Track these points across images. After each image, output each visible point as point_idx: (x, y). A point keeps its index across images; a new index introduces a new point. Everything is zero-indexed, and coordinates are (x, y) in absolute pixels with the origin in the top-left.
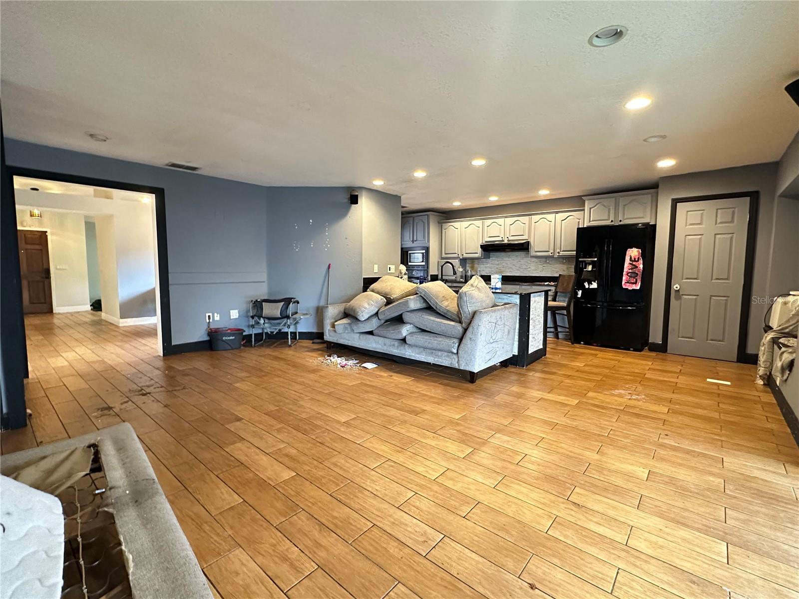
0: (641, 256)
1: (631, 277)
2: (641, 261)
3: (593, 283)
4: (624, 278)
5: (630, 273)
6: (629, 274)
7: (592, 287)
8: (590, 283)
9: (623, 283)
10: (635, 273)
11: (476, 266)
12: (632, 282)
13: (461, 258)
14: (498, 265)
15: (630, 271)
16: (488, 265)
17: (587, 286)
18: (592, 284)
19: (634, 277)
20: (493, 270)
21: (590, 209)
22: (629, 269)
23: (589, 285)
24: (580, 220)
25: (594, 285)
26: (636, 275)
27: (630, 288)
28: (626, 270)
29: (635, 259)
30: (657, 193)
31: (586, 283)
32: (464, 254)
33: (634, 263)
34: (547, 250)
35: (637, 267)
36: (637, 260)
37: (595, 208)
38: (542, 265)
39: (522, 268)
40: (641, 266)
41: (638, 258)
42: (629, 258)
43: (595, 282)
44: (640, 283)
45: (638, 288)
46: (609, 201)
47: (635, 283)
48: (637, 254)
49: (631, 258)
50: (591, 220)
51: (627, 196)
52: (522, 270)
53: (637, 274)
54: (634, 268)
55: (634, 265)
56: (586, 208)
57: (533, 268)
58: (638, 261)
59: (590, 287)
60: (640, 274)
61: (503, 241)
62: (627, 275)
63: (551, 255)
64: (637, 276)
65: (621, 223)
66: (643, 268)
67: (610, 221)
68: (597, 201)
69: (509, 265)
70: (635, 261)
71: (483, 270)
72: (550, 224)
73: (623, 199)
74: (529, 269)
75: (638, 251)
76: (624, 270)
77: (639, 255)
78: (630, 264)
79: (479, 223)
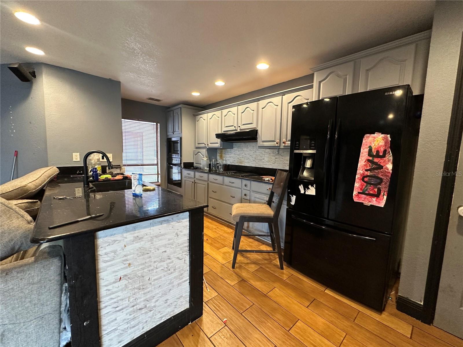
0: (391, 147)
1: (371, 184)
2: (390, 157)
3: (310, 186)
4: (357, 185)
5: (367, 176)
6: (366, 179)
7: (308, 192)
8: (306, 187)
9: (355, 193)
10: (378, 178)
11: (223, 155)
12: (371, 192)
13: (208, 148)
14: (239, 155)
15: (369, 173)
16: (232, 155)
17: (302, 192)
18: (308, 188)
19: (375, 185)
20: (235, 159)
21: (320, 82)
22: (367, 170)
23: (305, 190)
24: (309, 101)
25: (312, 191)
26: (378, 181)
27: (367, 203)
28: (360, 171)
29: (378, 152)
30: (430, 38)
31: (302, 185)
32: (210, 145)
33: (376, 160)
34: (273, 140)
35: (381, 167)
36: (381, 154)
37: (325, 81)
38: (274, 156)
39: (257, 159)
40: (390, 166)
41: (385, 151)
42: (367, 150)
43: (312, 186)
44: (385, 197)
45: (382, 204)
46: (345, 67)
47: (377, 195)
48: (382, 143)
49: (370, 150)
52: (257, 161)
53: (381, 180)
54: (374, 169)
55: (376, 163)
56: (315, 84)
58: (384, 156)
59: (307, 193)
60: (386, 180)
61: (236, 130)
62: (363, 179)
63: (277, 145)
64: (380, 184)
66: (392, 170)
68: (329, 71)
69: (248, 156)
70: (378, 156)
71: (228, 160)
72: (276, 109)
74: (263, 161)
75: (385, 139)
76: (358, 172)
77: (386, 146)
78: (369, 160)
79: (218, 113)
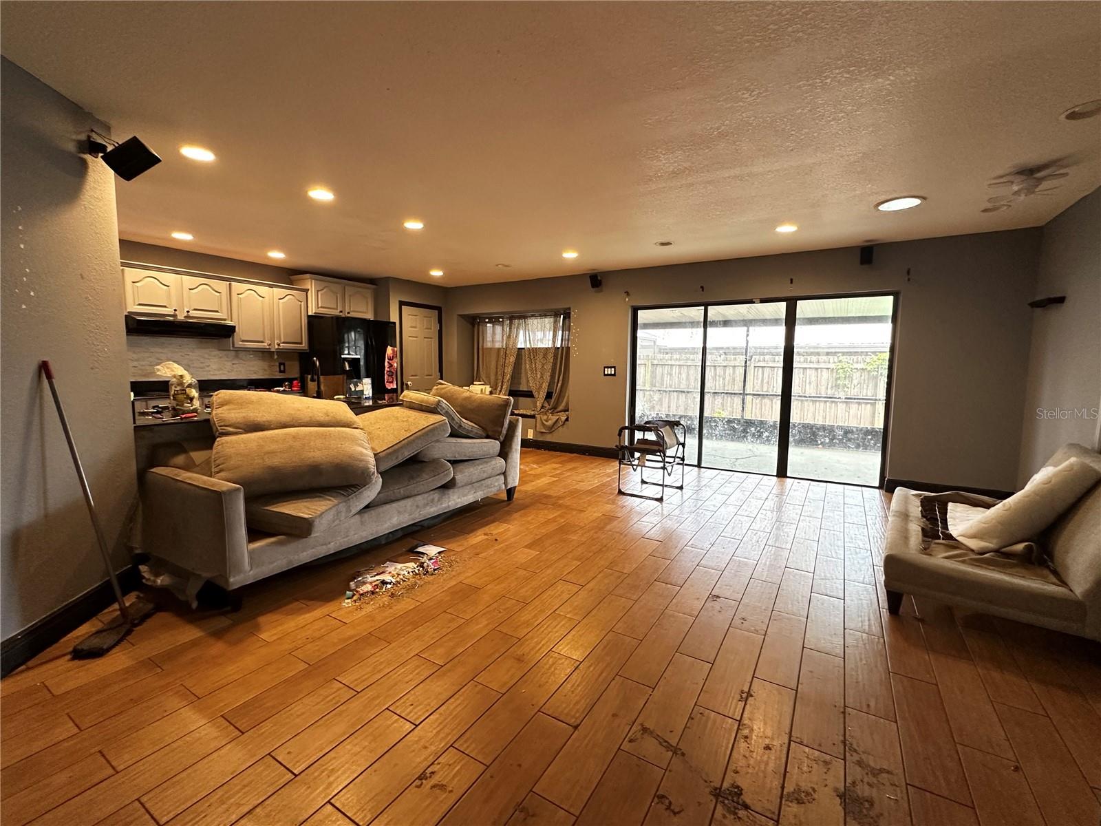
21: (318, 291)
24: (302, 303)
26: (392, 373)
33: (390, 361)
34: (262, 340)
37: (323, 291)
45: (395, 386)
46: (337, 286)
50: (320, 306)
51: (354, 286)
55: (390, 364)
56: (313, 289)
57: (214, 366)
58: (393, 359)
63: (268, 347)
65: (349, 315)
67: (339, 311)
72: (262, 302)
73: (351, 288)
77: (393, 353)
